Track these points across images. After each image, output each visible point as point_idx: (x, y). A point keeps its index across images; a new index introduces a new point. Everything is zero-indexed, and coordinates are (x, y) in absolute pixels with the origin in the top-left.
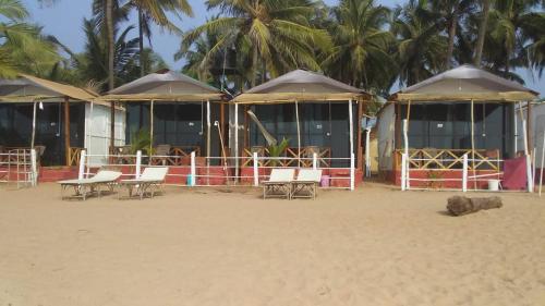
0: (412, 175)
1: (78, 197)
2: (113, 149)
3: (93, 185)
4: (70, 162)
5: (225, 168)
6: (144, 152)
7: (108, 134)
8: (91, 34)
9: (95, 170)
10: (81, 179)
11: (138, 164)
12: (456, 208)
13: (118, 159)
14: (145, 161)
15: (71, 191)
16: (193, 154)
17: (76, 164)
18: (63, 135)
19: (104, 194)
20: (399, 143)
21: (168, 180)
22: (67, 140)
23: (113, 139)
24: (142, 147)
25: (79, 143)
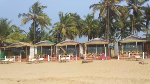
0: (86, 58)
1: (29, 63)
2: (35, 55)
3: (31, 61)
4: (27, 58)
5: (54, 58)
6: (40, 55)
7: (34, 52)
8: (31, 30)
9: (31, 59)
10: (29, 61)
11: (39, 58)
12: (83, 62)
13: (36, 57)
14: (40, 57)
15: (28, 63)
16: (49, 55)
17: (28, 58)
18: (26, 53)
19: (33, 63)
20: (84, 53)
21: (44, 60)
22: (27, 54)
23: (35, 53)
24: (40, 54)
25: (29, 54)
